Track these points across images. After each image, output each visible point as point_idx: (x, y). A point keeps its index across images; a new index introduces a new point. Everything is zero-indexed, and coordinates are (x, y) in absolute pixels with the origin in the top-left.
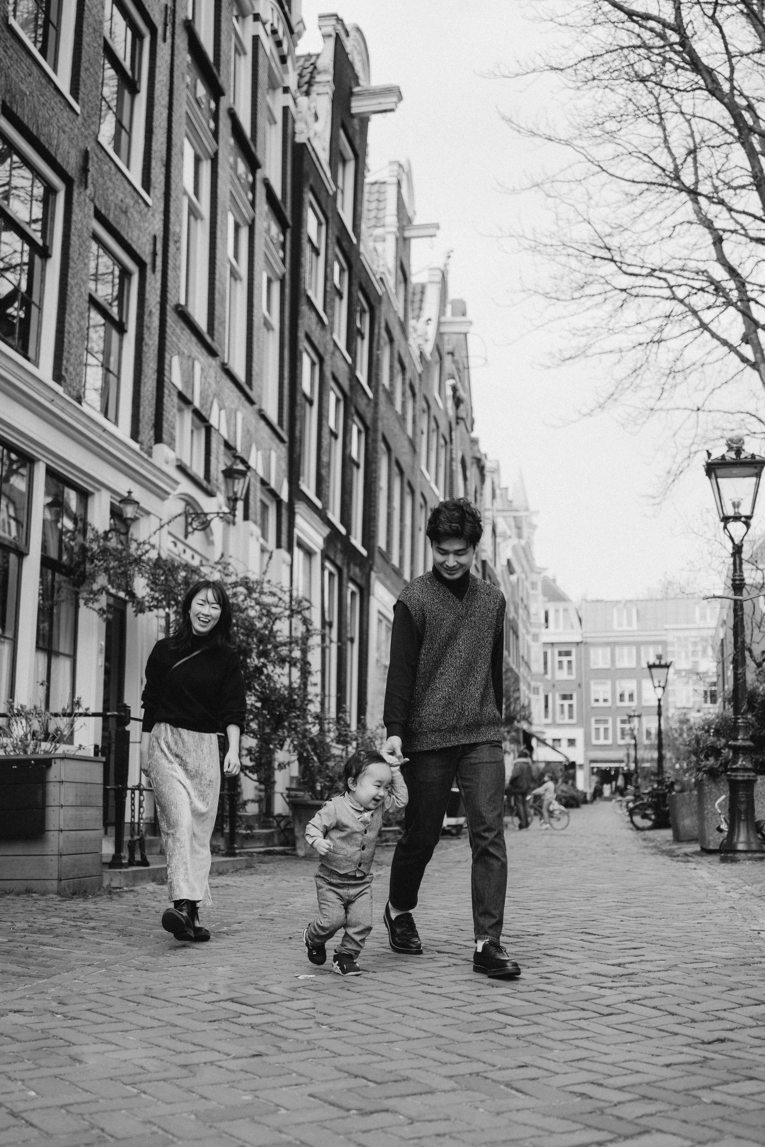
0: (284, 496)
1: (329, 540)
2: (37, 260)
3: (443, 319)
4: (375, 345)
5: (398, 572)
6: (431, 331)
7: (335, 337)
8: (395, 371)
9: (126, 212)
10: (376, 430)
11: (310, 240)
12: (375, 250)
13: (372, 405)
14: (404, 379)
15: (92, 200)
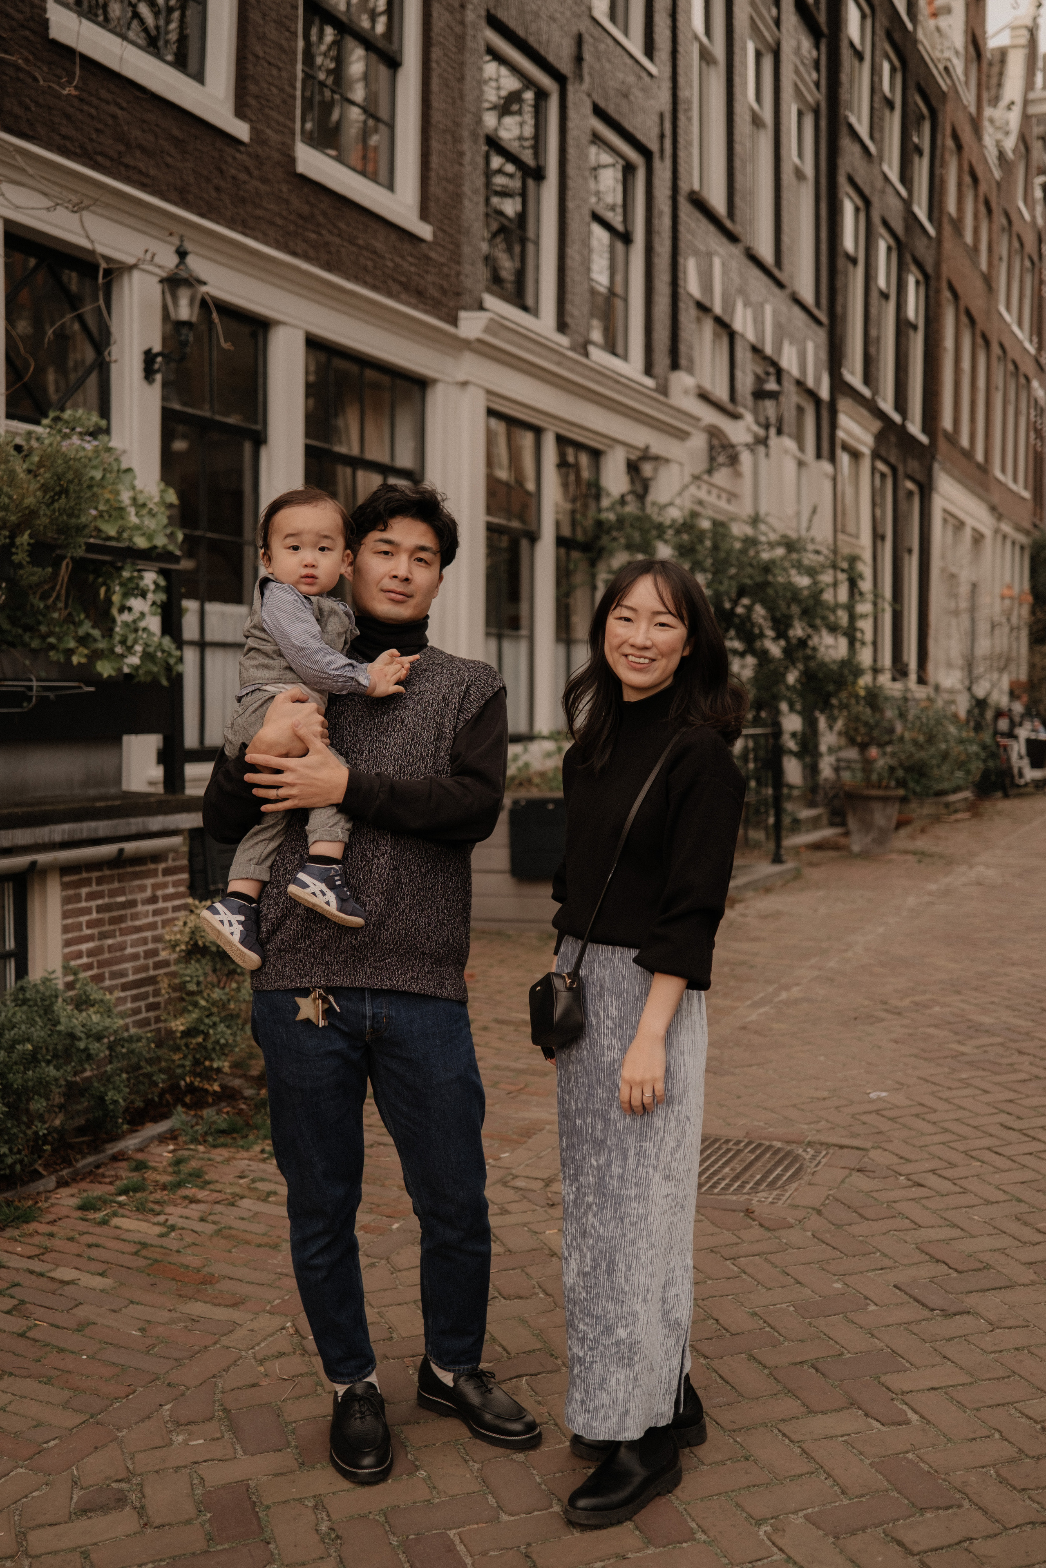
0: (824, 393)
1: (880, 437)
2: (531, 183)
3: (1031, 96)
4: (937, 163)
5: (968, 455)
6: (1014, 118)
7: (886, 168)
8: (965, 189)
9: (626, 96)
10: (938, 276)
11: (852, 44)
12: (938, 29)
13: (934, 244)
14: (976, 196)
15: (589, 95)
